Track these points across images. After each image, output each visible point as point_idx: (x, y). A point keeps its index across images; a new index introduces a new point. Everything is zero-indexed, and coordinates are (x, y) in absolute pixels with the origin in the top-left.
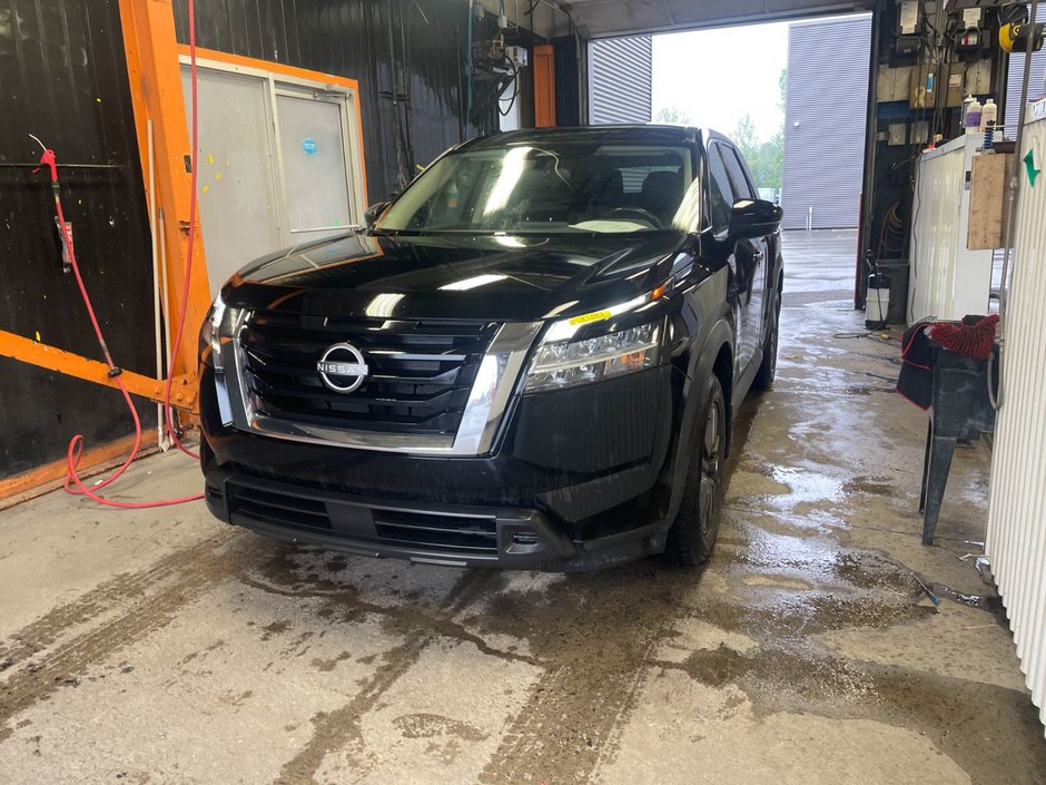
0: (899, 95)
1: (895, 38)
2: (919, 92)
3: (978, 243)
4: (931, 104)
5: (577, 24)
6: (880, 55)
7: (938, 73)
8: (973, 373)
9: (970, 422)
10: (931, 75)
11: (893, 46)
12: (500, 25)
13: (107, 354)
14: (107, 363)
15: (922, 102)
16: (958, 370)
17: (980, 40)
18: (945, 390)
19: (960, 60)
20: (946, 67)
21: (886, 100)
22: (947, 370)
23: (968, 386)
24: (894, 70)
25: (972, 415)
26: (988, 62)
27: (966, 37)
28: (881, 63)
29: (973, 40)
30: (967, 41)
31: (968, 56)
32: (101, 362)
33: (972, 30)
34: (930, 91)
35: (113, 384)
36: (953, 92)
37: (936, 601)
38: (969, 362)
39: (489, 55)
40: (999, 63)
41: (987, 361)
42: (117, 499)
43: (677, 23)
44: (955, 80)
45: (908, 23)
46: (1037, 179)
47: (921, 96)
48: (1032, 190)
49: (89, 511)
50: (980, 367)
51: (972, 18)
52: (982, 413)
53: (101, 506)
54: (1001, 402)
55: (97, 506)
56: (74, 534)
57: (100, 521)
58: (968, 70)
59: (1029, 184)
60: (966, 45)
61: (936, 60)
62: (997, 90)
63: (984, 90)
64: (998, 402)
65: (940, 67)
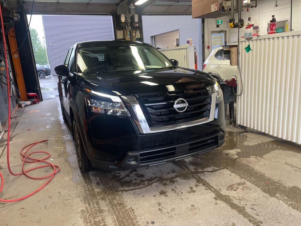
0: (122, 37)
1: (120, 23)
3: (234, 64)
6: (117, 27)
11: (120, 25)
16: (228, 90)
17: (139, 25)
21: (119, 38)
23: (229, 93)
27: (136, 24)
28: (117, 29)
31: (136, 29)
36: (134, 37)
37: (243, 134)
38: (229, 88)
39: (10, 16)
40: (141, 31)
41: (233, 87)
42: (8, 200)
43: (59, 12)
44: (134, 34)
45: (123, 20)
46: (250, 51)
47: (128, 38)
48: (247, 53)
49: (5, 208)
50: (231, 89)
51: (136, 20)
52: (231, 98)
53: (7, 205)
54: (239, 94)
55: (4, 205)
56: (22, 215)
57: (23, 207)
58: (136, 32)
59: (246, 52)
60: (136, 26)
61: (129, 29)
62: (141, 37)
63: (139, 37)
64: (237, 94)
65: (130, 31)
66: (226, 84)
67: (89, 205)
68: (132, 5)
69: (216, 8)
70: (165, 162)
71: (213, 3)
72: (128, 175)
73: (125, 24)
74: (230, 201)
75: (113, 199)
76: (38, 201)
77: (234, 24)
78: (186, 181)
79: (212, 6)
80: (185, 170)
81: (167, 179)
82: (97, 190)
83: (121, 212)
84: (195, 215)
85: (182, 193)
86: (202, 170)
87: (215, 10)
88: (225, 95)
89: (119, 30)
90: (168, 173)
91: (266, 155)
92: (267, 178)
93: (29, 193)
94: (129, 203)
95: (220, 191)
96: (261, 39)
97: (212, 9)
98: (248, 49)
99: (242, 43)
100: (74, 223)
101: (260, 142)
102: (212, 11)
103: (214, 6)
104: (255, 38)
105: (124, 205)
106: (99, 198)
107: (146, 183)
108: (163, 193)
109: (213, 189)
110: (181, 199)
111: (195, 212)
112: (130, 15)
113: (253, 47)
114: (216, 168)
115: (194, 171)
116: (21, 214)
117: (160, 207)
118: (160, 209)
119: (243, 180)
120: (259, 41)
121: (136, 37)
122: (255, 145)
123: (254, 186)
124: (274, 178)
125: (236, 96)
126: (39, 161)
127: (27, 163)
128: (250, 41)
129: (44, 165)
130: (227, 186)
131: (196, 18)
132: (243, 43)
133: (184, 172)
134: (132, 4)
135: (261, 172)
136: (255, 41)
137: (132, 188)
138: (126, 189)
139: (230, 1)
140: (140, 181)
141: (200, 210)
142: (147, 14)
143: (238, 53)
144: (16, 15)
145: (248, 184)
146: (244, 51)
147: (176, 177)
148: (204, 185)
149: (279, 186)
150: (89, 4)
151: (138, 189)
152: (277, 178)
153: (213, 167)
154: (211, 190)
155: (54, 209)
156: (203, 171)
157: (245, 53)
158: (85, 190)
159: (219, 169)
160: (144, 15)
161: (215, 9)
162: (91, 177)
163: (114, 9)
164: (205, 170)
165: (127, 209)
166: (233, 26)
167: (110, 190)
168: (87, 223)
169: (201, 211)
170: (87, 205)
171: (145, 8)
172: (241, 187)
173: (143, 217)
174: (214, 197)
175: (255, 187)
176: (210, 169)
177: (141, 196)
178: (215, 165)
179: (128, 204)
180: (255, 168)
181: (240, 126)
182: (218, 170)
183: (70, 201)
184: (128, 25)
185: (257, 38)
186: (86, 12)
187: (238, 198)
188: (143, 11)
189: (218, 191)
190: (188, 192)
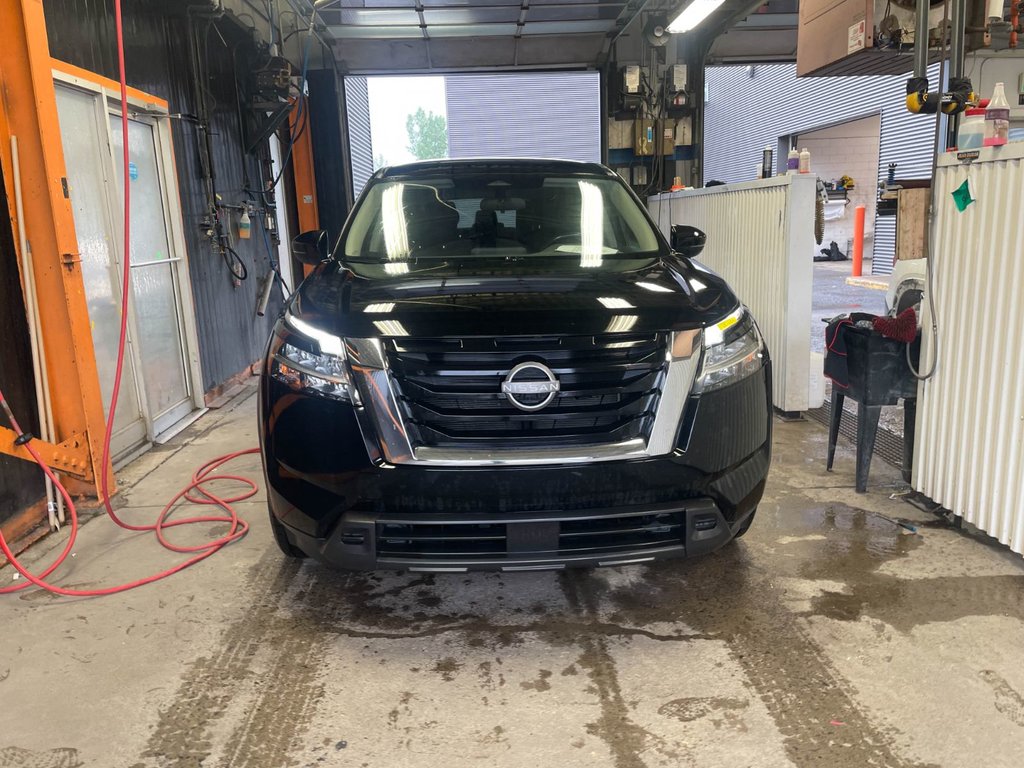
0: (626, 144)
1: (623, 95)
2: (642, 141)
3: (909, 255)
4: (652, 152)
5: (338, 59)
6: (610, 109)
7: (655, 127)
8: (893, 354)
9: (891, 392)
10: (650, 128)
11: (621, 102)
12: (272, 54)
13: (11, 417)
14: (13, 429)
15: (645, 150)
16: (883, 353)
17: (688, 100)
18: (874, 369)
19: (669, 117)
20: (660, 122)
21: (616, 147)
22: (875, 354)
23: (889, 365)
24: (620, 122)
25: (892, 386)
26: (689, 119)
27: (677, 98)
28: (610, 116)
29: (682, 101)
30: (677, 101)
31: (676, 113)
32: (7, 428)
33: (681, 92)
34: (650, 141)
35: (24, 453)
36: (667, 143)
37: (912, 529)
38: (891, 346)
39: (276, 83)
40: (697, 120)
41: (906, 344)
42: (73, 589)
43: (434, 67)
44: (668, 133)
45: (632, 82)
46: (970, 206)
47: (644, 145)
48: (960, 214)
49: (51, 607)
50: (898, 349)
51: (680, 82)
52: (899, 384)
53: (60, 600)
54: (927, 373)
55: (54, 601)
56: (68, 635)
57: (84, 615)
58: (677, 125)
59: (957, 210)
60: (677, 105)
61: (652, 116)
62: (697, 142)
63: (688, 142)
64: (922, 374)
65: (656, 122)
66: (872, 328)
67: (230, 649)
68: (658, 34)
69: (862, 38)
70: (464, 570)
71: (856, 20)
72: (396, 592)
73: (637, 100)
74: (636, 748)
75: (299, 649)
76: (129, 608)
77: (920, 97)
78: (549, 648)
79: (851, 30)
80: (578, 611)
81: (494, 629)
82: (283, 614)
83: (286, 691)
84: (479, 760)
85: (502, 682)
86: (636, 624)
87: (857, 48)
88: (872, 371)
89: (617, 120)
90: (519, 610)
91: (933, 624)
92: (852, 708)
93: (129, 581)
94: (328, 672)
95: (630, 708)
96: (1005, 161)
97: (851, 43)
98: (963, 196)
99: (946, 173)
100: (158, 686)
101: (957, 571)
102: (851, 51)
103: (856, 32)
104: (986, 153)
105: (311, 674)
106: (267, 637)
107: (426, 624)
108: (446, 668)
109: (611, 696)
110: (485, 699)
111: (490, 750)
112: (663, 68)
113: (980, 188)
114: (688, 631)
115: (606, 622)
116: (68, 632)
117: (401, 708)
118: (394, 713)
119: (745, 693)
120: (998, 166)
121: (677, 143)
122: (926, 581)
123: (770, 721)
124: (878, 714)
125: (917, 378)
126: (217, 502)
127: (190, 503)
128: (971, 167)
129: (221, 514)
130: (673, 698)
131: (811, 74)
132: (951, 171)
133: (571, 618)
134: (658, 30)
135: (847, 682)
136: (985, 167)
137: (372, 632)
138: (358, 628)
139: (943, 7)
140: (415, 615)
141: (510, 747)
142: (725, 59)
143: (929, 214)
144: (295, 80)
145: (758, 710)
146: (951, 203)
147: (533, 627)
148: (596, 675)
149: (870, 749)
150: (519, 37)
151: (388, 636)
152: (889, 720)
153: (681, 625)
154: (604, 696)
155: (145, 637)
156: (639, 628)
157: (953, 212)
158: (255, 607)
159: (696, 637)
160: (711, 64)
161: (860, 42)
162: (300, 574)
163: (606, 50)
164: (647, 628)
165: (308, 687)
166: (917, 106)
167: (313, 621)
168: (185, 695)
169: (510, 750)
170: (224, 649)
171: (717, 40)
172: (719, 714)
173: (329, 722)
174: (590, 722)
175: (769, 731)
176: (664, 628)
177: (380, 659)
178: (696, 620)
179: (325, 671)
180: (837, 664)
181: (920, 497)
182: (691, 637)
183: (196, 627)
184: (649, 104)
185: (995, 155)
186: (513, 65)
187: (669, 747)
188: (710, 52)
189: (626, 705)
190: (522, 684)
